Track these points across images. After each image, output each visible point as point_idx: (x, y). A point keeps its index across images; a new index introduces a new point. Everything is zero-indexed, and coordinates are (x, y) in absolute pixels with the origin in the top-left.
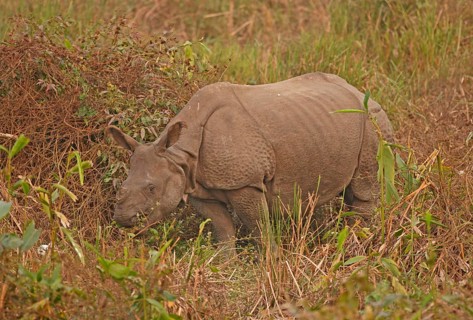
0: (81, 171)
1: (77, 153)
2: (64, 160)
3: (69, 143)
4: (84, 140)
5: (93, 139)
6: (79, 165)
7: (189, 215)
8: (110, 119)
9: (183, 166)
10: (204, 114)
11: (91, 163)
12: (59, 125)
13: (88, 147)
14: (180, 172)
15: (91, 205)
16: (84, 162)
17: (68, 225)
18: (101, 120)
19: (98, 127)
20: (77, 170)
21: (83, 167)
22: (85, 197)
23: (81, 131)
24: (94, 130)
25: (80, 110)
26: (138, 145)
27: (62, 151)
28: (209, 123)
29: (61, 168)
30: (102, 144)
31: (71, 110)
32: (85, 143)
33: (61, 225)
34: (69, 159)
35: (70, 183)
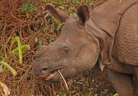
0: (20, 53)
1: (18, 38)
2: (9, 44)
3: (13, 31)
4: (25, 29)
5: (32, 28)
6: (20, 48)
7: (103, 91)
8: (46, 14)
9: (100, 39)
10: (124, 6)
11: (28, 46)
12: (6, 17)
13: (28, 34)
14: (96, 42)
15: (28, 79)
16: (24, 46)
17: (9, 93)
18: (39, 14)
19: (36, 19)
20: (18, 51)
21: (23, 49)
22: (24, 73)
23: (23, 22)
24: (33, 21)
25: (23, 6)
26: (68, 18)
27: (8, 36)
28: (126, 13)
29: (7, 50)
30: (39, 32)
31: (16, 5)
32: (26, 31)
33: (4, 93)
34: (12, 43)
35: (13, 61)
